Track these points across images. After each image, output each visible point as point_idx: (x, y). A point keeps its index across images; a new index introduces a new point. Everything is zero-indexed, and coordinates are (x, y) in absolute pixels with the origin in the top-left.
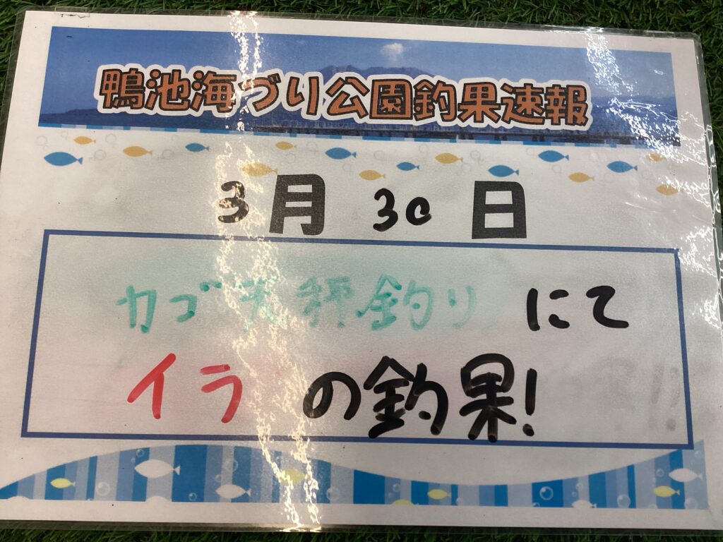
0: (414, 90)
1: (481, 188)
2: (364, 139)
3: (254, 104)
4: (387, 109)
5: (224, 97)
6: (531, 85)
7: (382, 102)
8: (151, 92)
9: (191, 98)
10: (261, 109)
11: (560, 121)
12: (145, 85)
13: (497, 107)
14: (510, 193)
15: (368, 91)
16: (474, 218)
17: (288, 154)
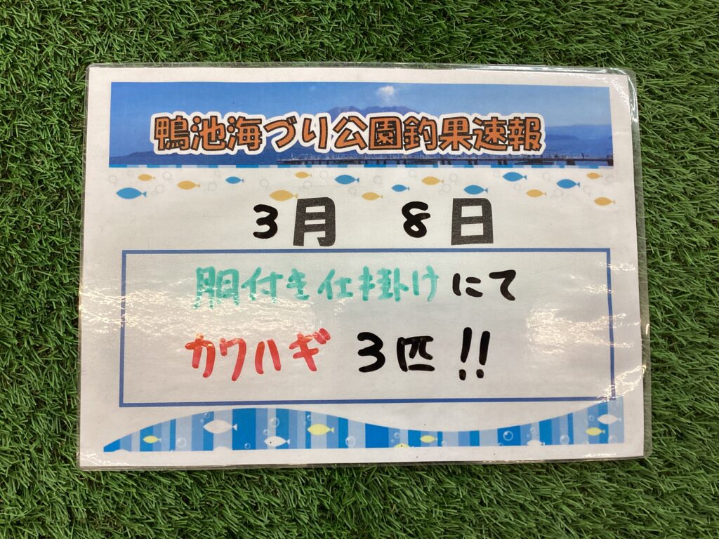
0: (403, 125)
1: (458, 204)
2: (365, 167)
3: (277, 142)
4: (382, 142)
5: (253, 138)
6: (497, 118)
7: (378, 136)
8: (195, 136)
9: (227, 140)
10: (282, 146)
11: (519, 147)
12: (189, 130)
14: (480, 208)
15: (367, 127)
16: (453, 228)
17: (305, 182)
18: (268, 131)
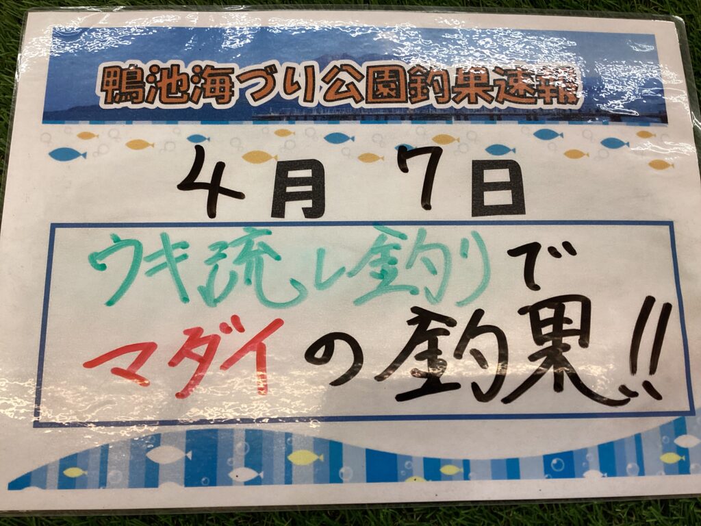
0: (408, 75)
1: (479, 167)
2: (361, 123)
3: (252, 94)
4: (382, 94)
5: (222, 90)
7: (377, 87)
8: (151, 87)
9: (190, 91)
10: (259, 99)
11: (552, 101)
12: (145, 80)
13: (490, 88)
14: (506, 171)
15: (363, 77)
16: (473, 196)
17: (287, 141)
18: (241, 82)
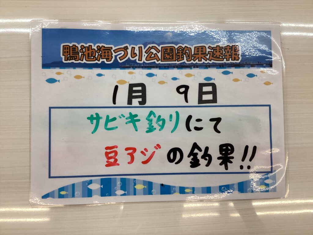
0: (176, 50)
1: (201, 85)
2: (159, 69)
3: (119, 58)
4: (167, 58)
5: (108, 56)
6: (219, 46)
7: (165, 55)
8: (82, 54)
9: (96, 56)
10: (122, 60)
11: (229, 59)
12: (79, 51)
13: (206, 55)
14: (211, 87)
15: (160, 51)
16: (199, 96)
17: (132, 76)
18: (115, 53)
